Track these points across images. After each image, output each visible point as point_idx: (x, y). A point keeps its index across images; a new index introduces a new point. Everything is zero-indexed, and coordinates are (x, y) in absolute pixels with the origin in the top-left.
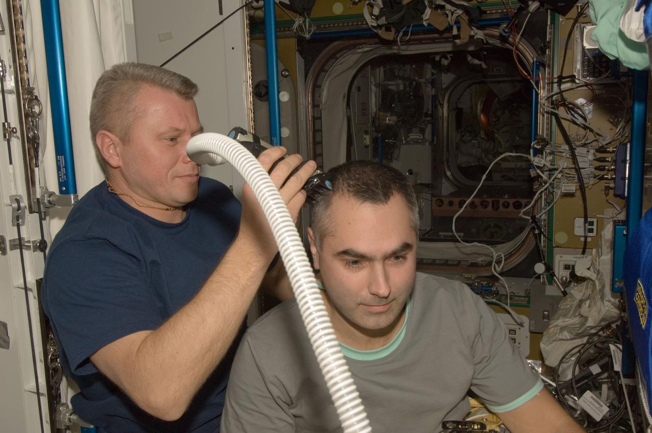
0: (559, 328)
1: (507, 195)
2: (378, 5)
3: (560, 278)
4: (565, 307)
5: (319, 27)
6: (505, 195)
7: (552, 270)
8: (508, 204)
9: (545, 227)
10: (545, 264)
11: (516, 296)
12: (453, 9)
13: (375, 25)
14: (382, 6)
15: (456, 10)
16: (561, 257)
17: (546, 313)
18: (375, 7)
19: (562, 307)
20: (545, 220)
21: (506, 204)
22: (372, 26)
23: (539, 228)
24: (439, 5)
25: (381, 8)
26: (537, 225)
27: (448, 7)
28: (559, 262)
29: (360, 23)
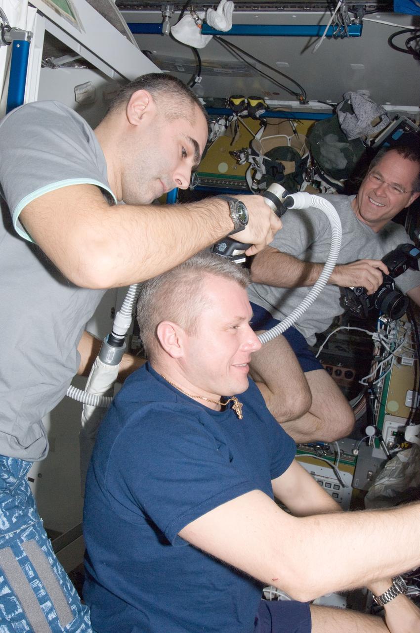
0: (384, 486)
1: (340, 364)
2: (261, 171)
3: (387, 443)
4: (391, 468)
5: (202, 181)
6: (339, 364)
7: (381, 434)
8: (341, 372)
9: (380, 394)
10: (376, 428)
11: (344, 454)
12: (328, 186)
13: (255, 187)
14: (264, 172)
15: (330, 188)
16: (391, 424)
17: (370, 473)
18: (258, 172)
19: (388, 468)
20: (381, 388)
21: (338, 372)
22: (252, 188)
23: (375, 394)
24: (316, 181)
25: (263, 175)
26: (373, 390)
27: (324, 184)
28: (388, 428)
29: (241, 184)
